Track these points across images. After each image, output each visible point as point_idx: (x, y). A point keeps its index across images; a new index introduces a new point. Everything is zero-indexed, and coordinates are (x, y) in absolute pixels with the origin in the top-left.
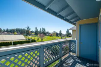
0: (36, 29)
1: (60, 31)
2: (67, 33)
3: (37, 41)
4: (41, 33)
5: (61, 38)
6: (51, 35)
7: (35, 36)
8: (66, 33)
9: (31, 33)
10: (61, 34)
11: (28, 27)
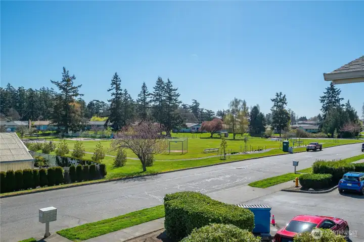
0: (118, 88)
1: (280, 101)
2: (326, 109)
3: (110, 173)
4: (149, 112)
5: (286, 149)
6: (217, 129)
7: (108, 132)
8: (322, 113)
9: (89, 116)
10: (282, 120)
11: (68, 80)
